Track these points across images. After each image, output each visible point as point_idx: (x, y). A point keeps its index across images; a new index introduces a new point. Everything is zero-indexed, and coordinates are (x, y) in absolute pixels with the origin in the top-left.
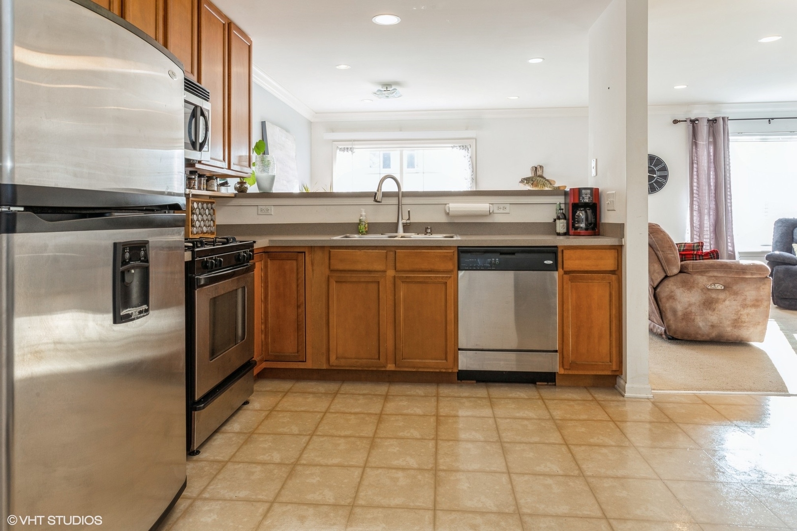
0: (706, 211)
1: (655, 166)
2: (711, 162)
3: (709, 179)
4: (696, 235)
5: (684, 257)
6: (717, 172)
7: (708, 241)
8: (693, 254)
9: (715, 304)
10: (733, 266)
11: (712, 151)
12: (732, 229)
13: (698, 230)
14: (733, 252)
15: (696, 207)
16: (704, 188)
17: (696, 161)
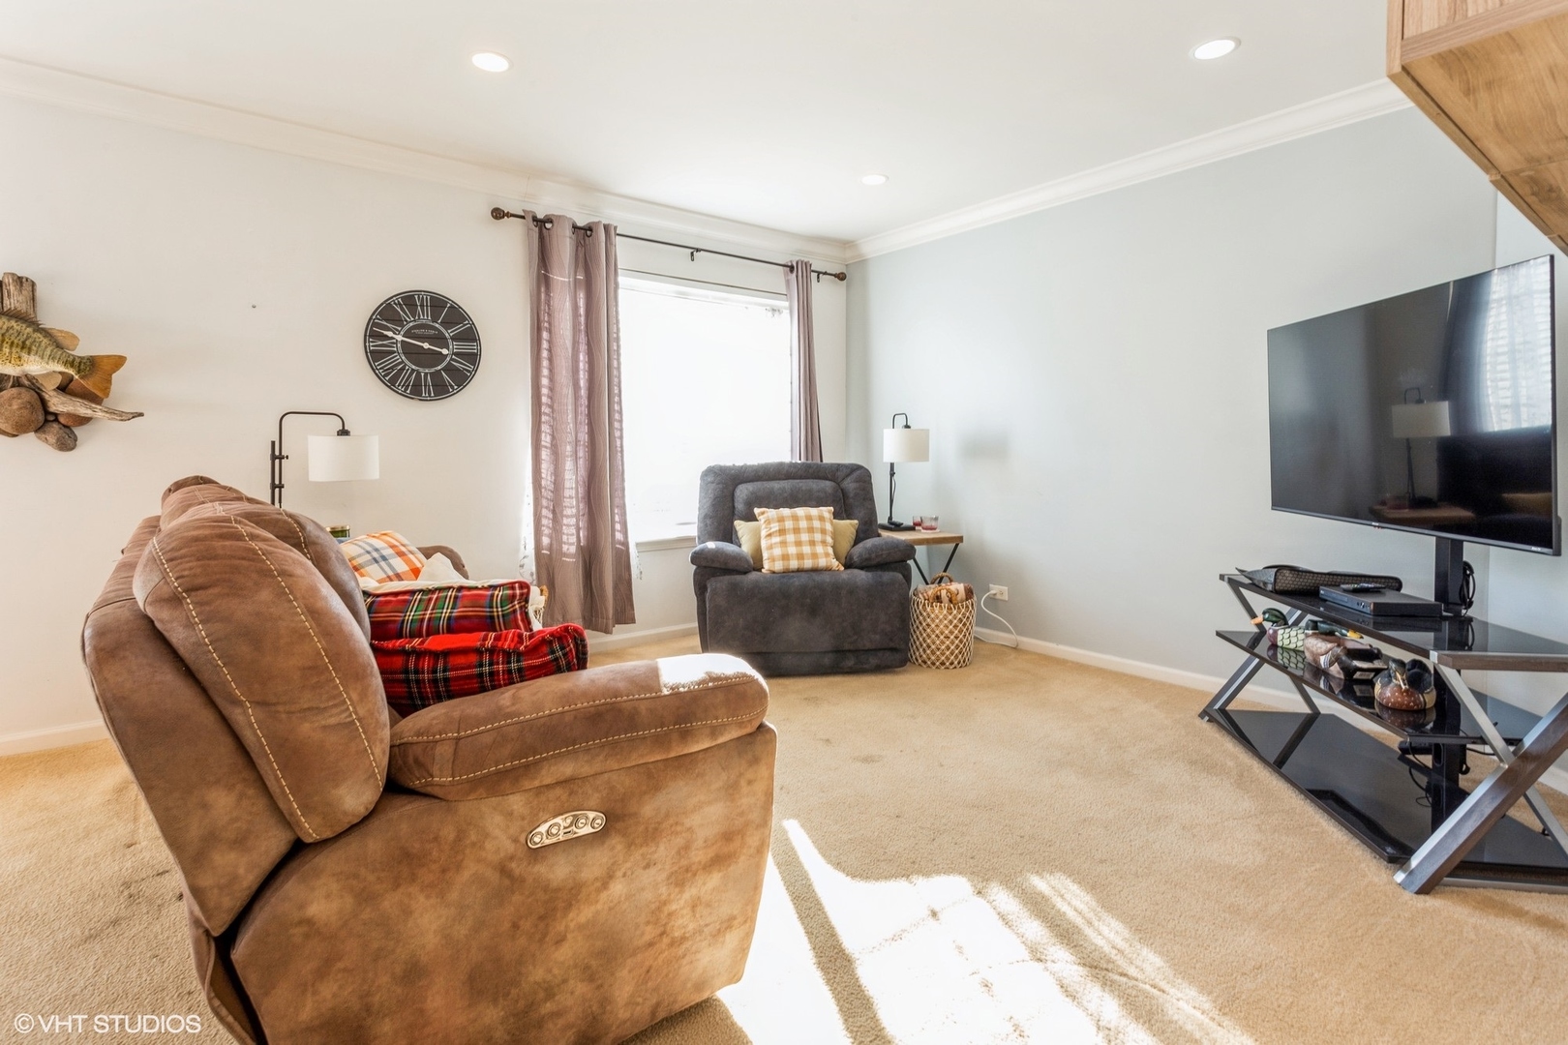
0: (569, 448)
1: (447, 324)
2: (580, 331)
3: (575, 371)
4: (546, 508)
5: (440, 666)
6: (593, 355)
7: (573, 521)
8: (478, 652)
9: (565, 916)
10: (643, 707)
11: (582, 303)
12: (623, 490)
13: (550, 495)
14: (626, 544)
15: (546, 439)
16: (565, 391)
17: (546, 325)
